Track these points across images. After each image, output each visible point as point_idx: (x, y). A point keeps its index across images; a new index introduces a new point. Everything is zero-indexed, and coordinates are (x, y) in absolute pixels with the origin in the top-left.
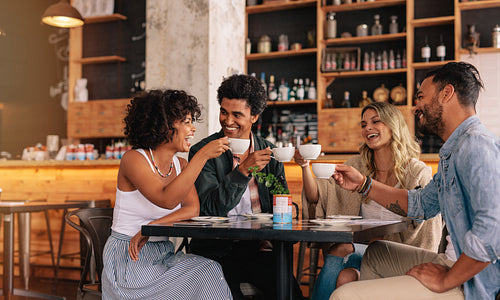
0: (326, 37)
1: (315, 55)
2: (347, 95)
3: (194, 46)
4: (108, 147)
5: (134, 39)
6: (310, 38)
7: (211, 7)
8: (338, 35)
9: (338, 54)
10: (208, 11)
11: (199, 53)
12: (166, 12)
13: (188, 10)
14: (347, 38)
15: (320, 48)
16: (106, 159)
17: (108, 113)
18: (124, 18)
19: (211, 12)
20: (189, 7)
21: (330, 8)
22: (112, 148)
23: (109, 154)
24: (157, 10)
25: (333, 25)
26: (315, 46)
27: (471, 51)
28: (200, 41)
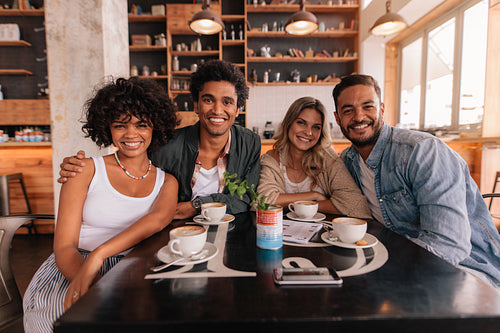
0: (173, 69)
1: (166, 80)
2: (186, 104)
3: (91, 57)
4: (17, 133)
5: (38, 60)
6: (163, 69)
7: (104, 28)
8: (180, 69)
9: (180, 80)
10: (101, 31)
11: (96, 64)
12: (64, 27)
13: (84, 28)
14: (185, 71)
15: (169, 77)
16: (15, 141)
17: (20, 108)
18: (29, 44)
19: (104, 32)
20: (85, 26)
21: (174, 52)
22: (21, 133)
23: (18, 137)
24: (55, 26)
25: (177, 63)
26: (167, 74)
27: (253, 84)
28: (96, 54)
